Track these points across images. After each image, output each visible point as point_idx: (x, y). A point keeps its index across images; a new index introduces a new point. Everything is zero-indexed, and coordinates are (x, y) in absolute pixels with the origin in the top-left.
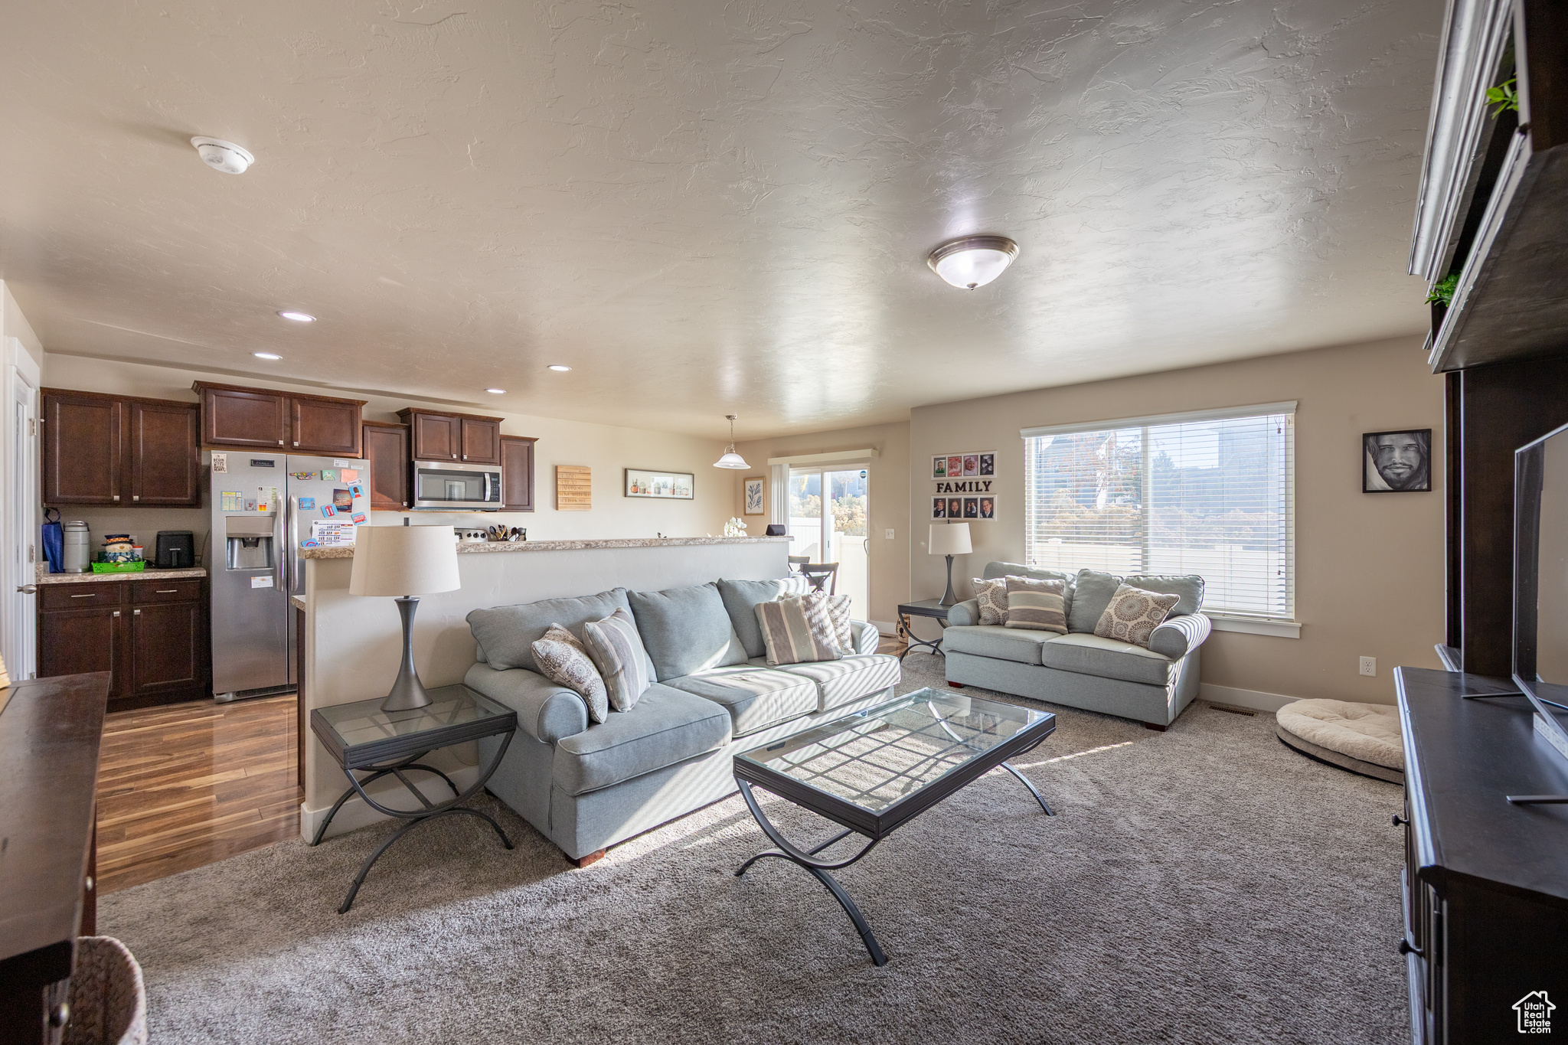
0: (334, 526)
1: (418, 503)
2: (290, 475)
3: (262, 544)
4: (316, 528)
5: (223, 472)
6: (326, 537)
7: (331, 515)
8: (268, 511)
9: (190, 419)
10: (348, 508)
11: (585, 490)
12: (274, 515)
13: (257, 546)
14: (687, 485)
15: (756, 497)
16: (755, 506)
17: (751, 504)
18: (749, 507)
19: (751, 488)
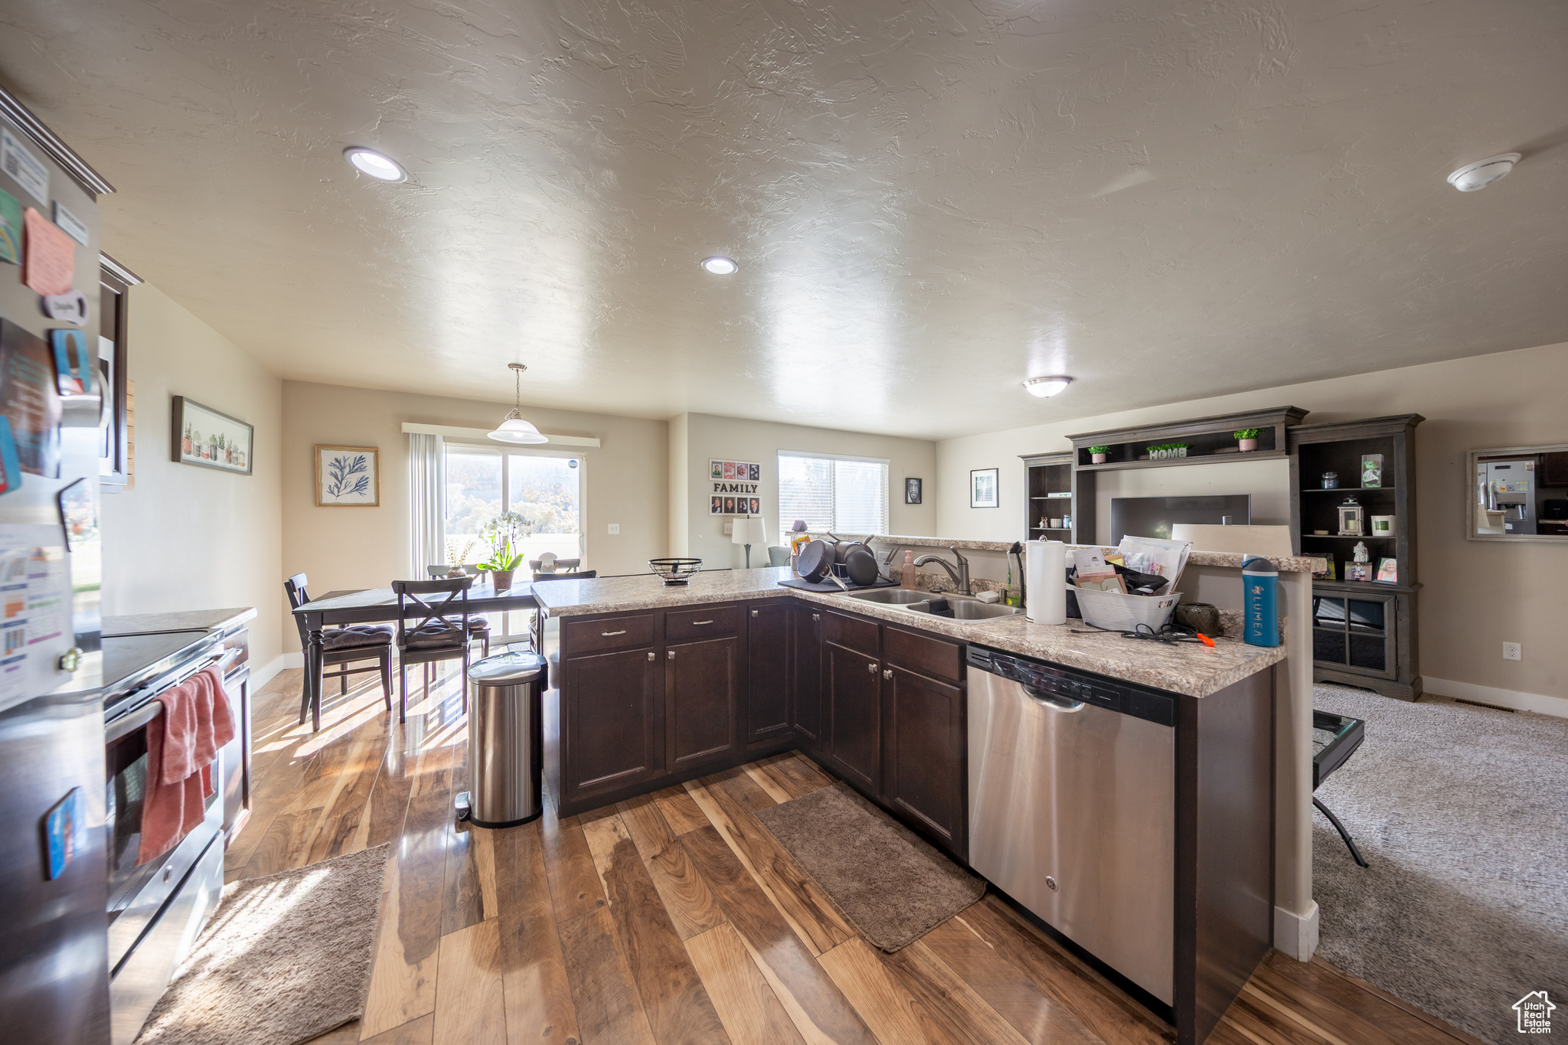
14: (244, 447)
15: (354, 478)
16: (351, 492)
17: (339, 489)
18: (332, 492)
19: (339, 462)
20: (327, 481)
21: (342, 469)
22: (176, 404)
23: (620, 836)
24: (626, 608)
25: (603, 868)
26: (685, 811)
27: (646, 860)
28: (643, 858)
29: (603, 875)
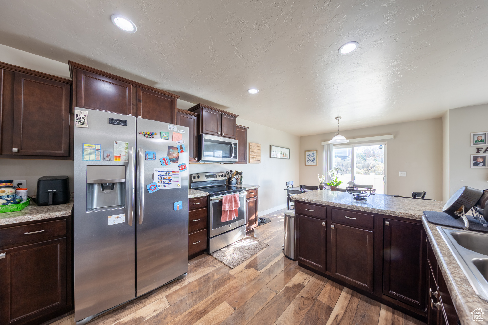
0: (168, 172)
1: (204, 158)
2: (140, 133)
3: (117, 188)
4: (156, 174)
5: (84, 126)
6: (162, 181)
7: (166, 165)
8: (122, 161)
9: (65, 92)
10: (176, 160)
11: (258, 154)
12: (126, 165)
13: (112, 189)
14: (288, 153)
15: (312, 158)
16: (312, 162)
17: (309, 161)
18: (308, 162)
19: (309, 155)
20: (307, 159)
21: (310, 156)
22: (271, 146)
23: (303, 282)
24: (314, 202)
25: (289, 285)
26: (332, 295)
27: (299, 295)
28: (300, 293)
29: (286, 287)
